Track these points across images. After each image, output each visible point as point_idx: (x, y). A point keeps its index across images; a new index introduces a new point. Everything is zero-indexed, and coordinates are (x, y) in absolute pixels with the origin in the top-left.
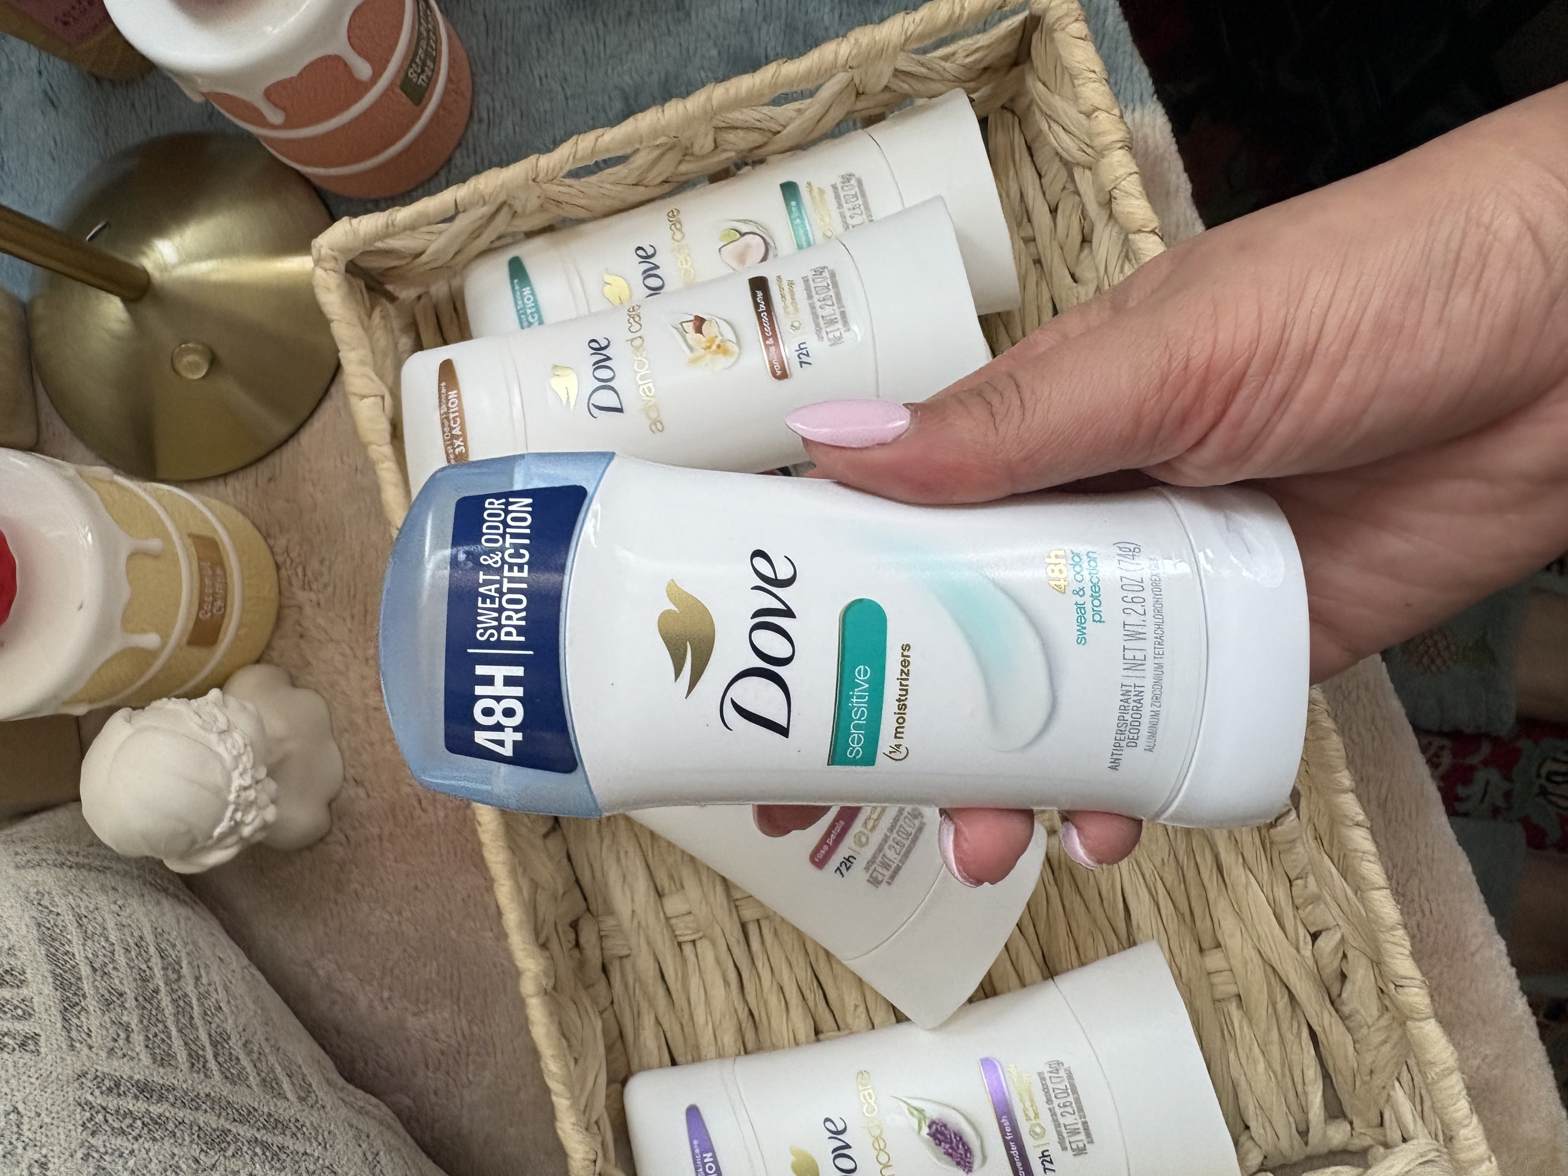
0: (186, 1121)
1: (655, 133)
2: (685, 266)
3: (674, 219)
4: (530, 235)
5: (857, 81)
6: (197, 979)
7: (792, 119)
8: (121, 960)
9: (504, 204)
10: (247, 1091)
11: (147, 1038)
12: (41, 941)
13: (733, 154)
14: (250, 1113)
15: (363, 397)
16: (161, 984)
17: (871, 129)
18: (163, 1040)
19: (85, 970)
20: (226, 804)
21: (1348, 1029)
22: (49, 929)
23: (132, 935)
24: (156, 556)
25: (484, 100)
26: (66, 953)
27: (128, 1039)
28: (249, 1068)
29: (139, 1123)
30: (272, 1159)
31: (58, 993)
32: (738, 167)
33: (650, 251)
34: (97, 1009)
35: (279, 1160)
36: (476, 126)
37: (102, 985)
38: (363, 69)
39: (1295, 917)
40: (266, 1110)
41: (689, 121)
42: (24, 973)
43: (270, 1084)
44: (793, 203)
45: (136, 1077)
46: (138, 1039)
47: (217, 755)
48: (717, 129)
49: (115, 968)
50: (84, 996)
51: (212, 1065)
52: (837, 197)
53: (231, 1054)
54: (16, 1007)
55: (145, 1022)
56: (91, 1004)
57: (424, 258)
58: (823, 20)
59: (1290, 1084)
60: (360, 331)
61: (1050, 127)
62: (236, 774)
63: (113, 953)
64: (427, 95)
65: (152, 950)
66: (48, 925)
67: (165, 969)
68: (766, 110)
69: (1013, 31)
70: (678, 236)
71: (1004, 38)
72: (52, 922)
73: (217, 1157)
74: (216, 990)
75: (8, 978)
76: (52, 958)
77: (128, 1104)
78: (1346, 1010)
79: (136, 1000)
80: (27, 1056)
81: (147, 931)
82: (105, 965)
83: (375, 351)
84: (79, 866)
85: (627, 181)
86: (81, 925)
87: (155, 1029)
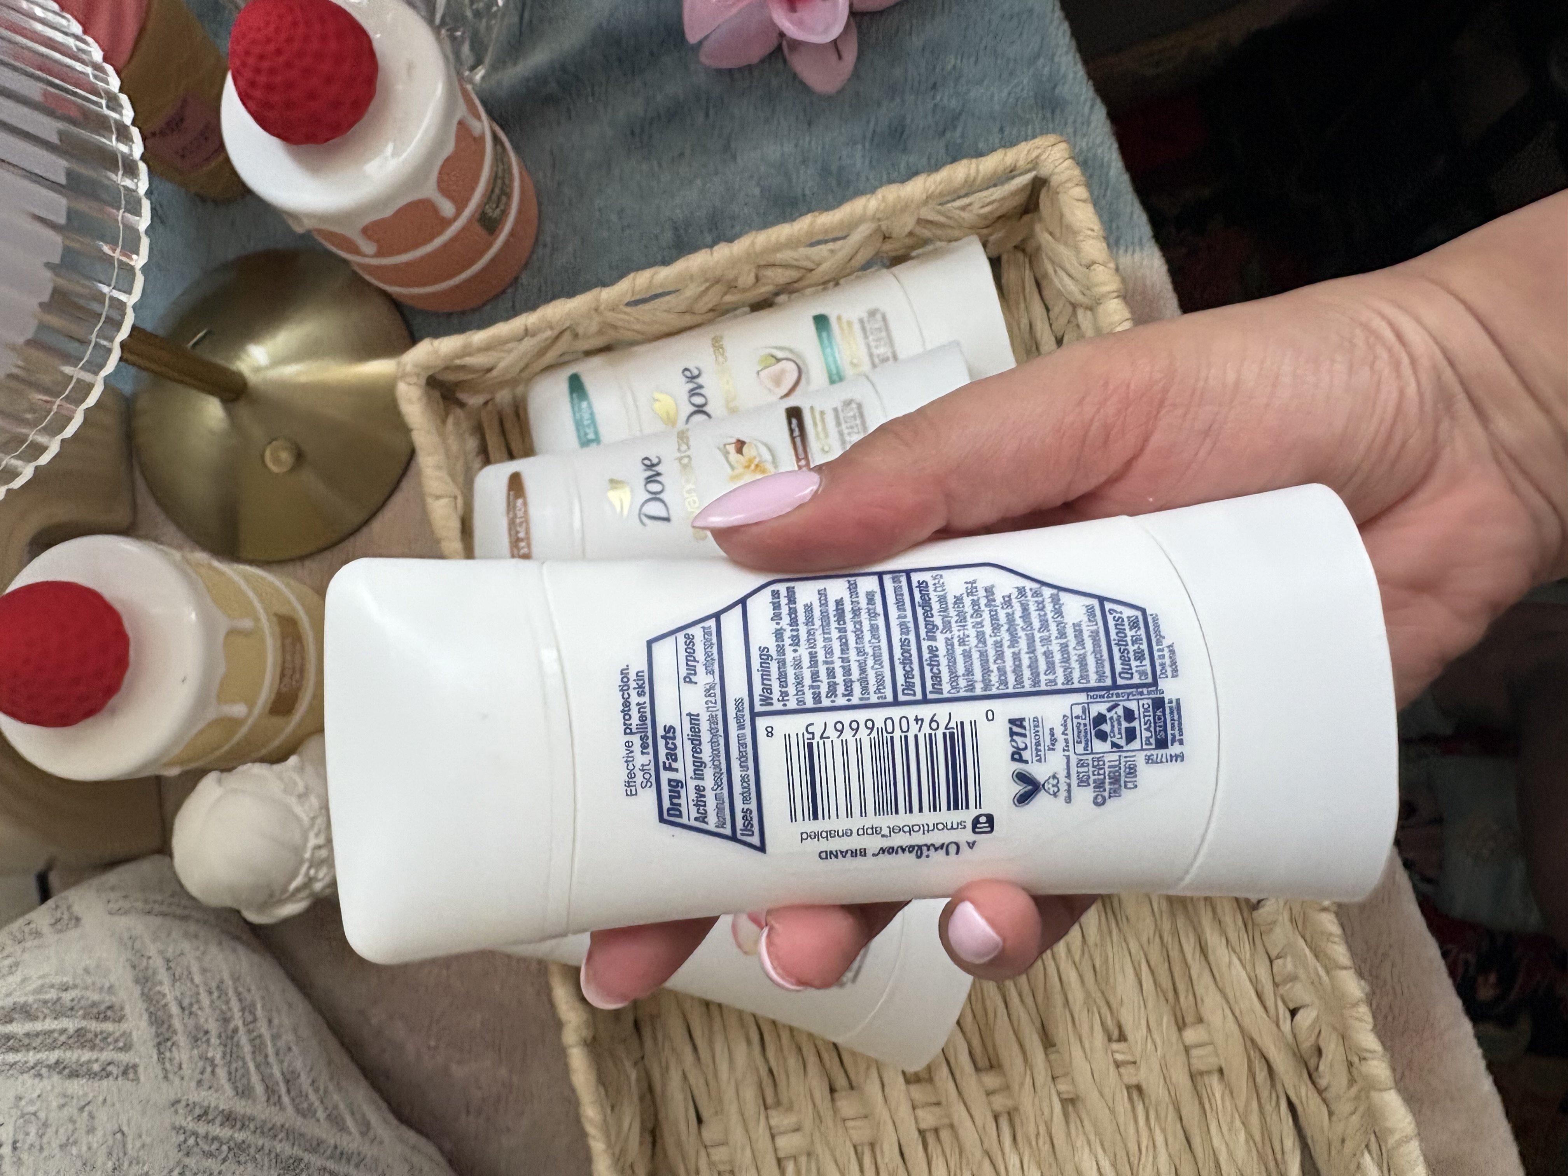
1: (703, 271)
2: (726, 387)
3: (717, 345)
4: (589, 354)
5: (884, 228)
6: (270, 1021)
7: (826, 259)
8: (205, 1000)
9: (568, 328)
10: (316, 1125)
11: (230, 1073)
12: (137, 981)
13: (770, 287)
14: (319, 1144)
15: (438, 497)
16: (240, 1023)
17: (896, 269)
18: (243, 1075)
19: (174, 1009)
20: (301, 862)
21: (1324, 1101)
22: (142, 971)
23: (213, 979)
24: (246, 634)
25: (549, 227)
26: (159, 993)
27: (213, 1072)
28: (317, 1104)
29: (225, 1148)
31: (153, 1029)
32: (777, 294)
33: (696, 372)
34: (186, 1044)
36: (540, 251)
37: (190, 1023)
38: (447, 208)
39: (1275, 994)
40: (333, 1142)
41: (734, 262)
42: (123, 1009)
43: (335, 1120)
44: (825, 335)
45: (221, 1107)
46: (222, 1073)
47: (298, 819)
48: (758, 267)
49: (200, 1008)
50: (175, 1032)
51: (286, 1099)
52: (864, 329)
53: (301, 1091)
54: (117, 1040)
55: (228, 1058)
56: (181, 1039)
57: (494, 373)
59: (1270, 1152)
60: (436, 437)
61: (1055, 271)
62: (312, 835)
63: (198, 993)
64: (500, 226)
65: (231, 993)
66: (141, 967)
67: (242, 1010)
68: (804, 251)
69: (1023, 187)
70: (721, 359)
71: (1017, 191)
72: (144, 964)
74: (286, 1032)
75: (109, 1013)
76: (147, 997)
77: (216, 1130)
78: (1323, 1083)
79: (220, 1038)
80: (129, 1085)
81: (226, 976)
82: (191, 1005)
83: (448, 456)
84: (164, 915)
85: (677, 310)
86: (169, 968)
87: (236, 1065)
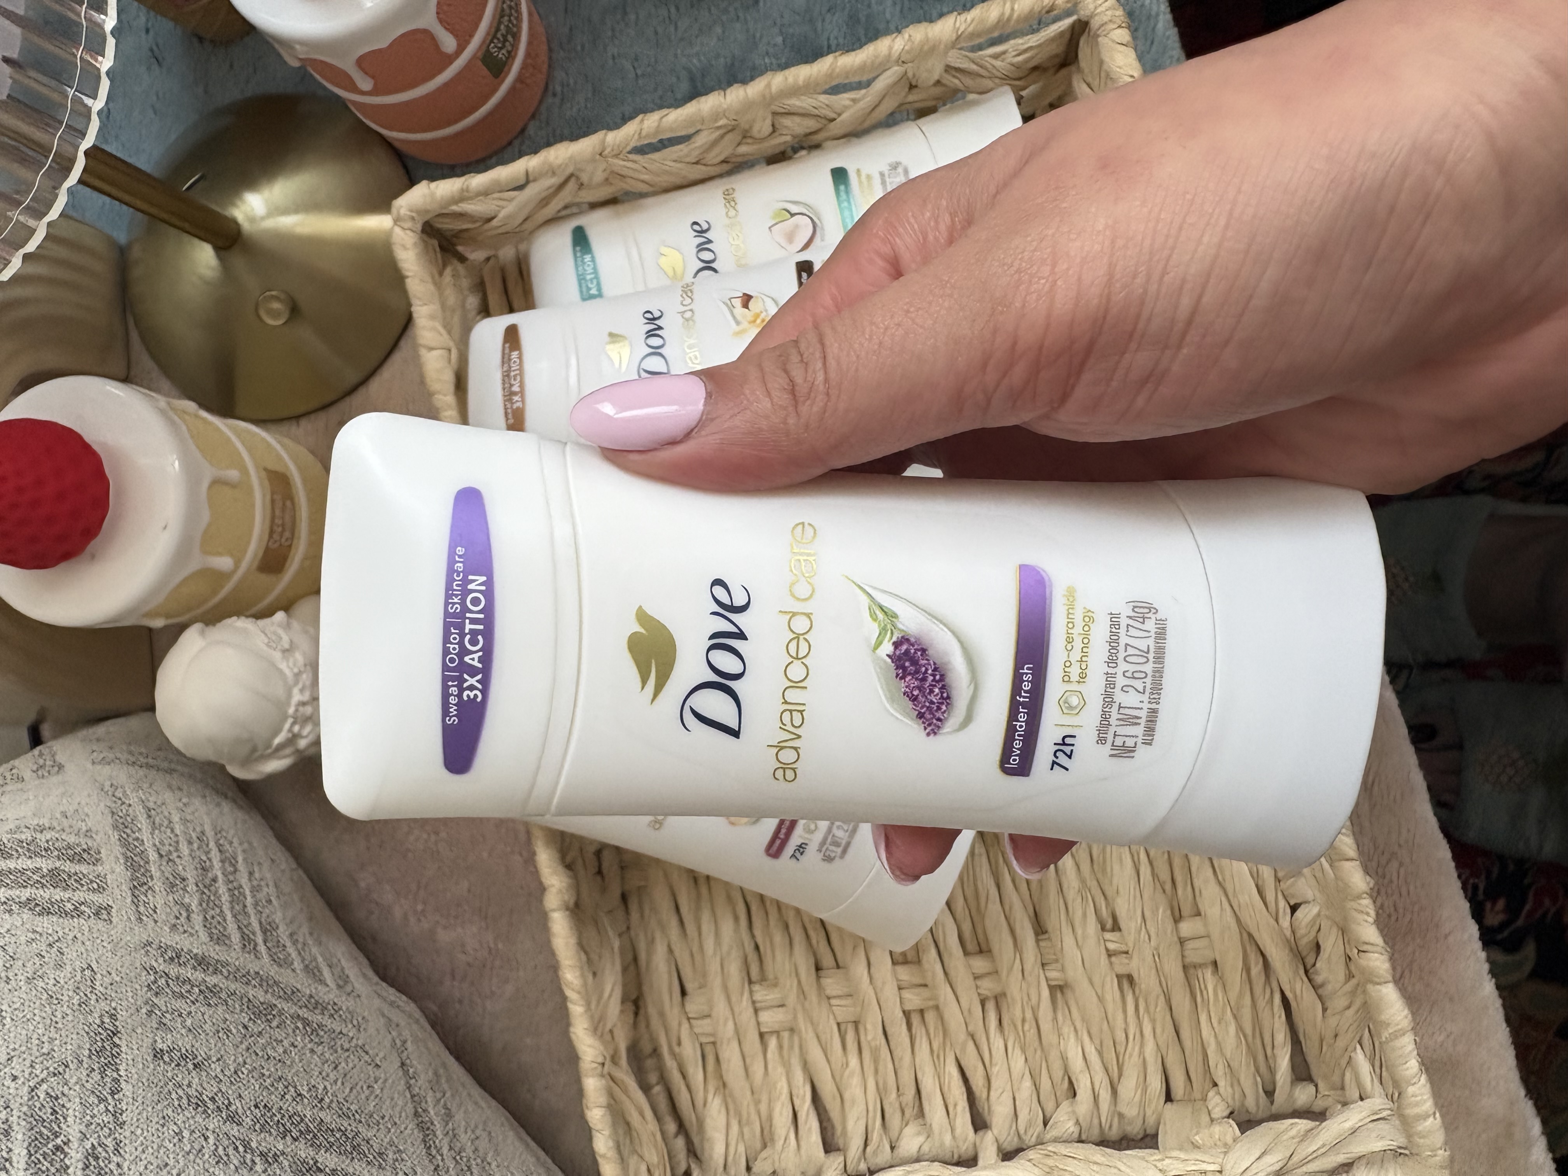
0: (237, 992)
1: (716, 115)
2: (736, 242)
3: (729, 198)
4: (594, 206)
5: (910, 74)
6: (251, 874)
7: (846, 108)
8: (185, 849)
9: (571, 175)
10: (292, 974)
11: (206, 919)
12: (115, 827)
13: (788, 138)
14: (293, 992)
15: (431, 349)
16: (219, 874)
17: (922, 121)
18: (219, 923)
19: (153, 856)
20: (285, 717)
21: (1319, 997)
22: (121, 817)
23: (194, 830)
24: (233, 486)
25: (559, 75)
26: (137, 839)
27: (188, 918)
28: (294, 955)
29: (196, 990)
30: (312, 1034)
31: (129, 874)
32: (795, 150)
33: (705, 227)
34: (162, 889)
35: (318, 1035)
36: (550, 100)
37: (168, 870)
38: (448, 43)
39: (1276, 889)
40: (308, 992)
41: (748, 105)
42: (100, 853)
43: (312, 971)
44: (842, 188)
45: (195, 951)
46: (197, 919)
47: (281, 671)
48: (775, 114)
49: (179, 857)
50: (151, 877)
51: (262, 948)
52: (884, 183)
53: (279, 941)
54: (92, 882)
55: (204, 905)
56: (158, 885)
57: (494, 223)
58: (884, 13)
59: (1260, 1046)
60: (431, 287)
62: (296, 691)
63: (177, 842)
64: (506, 69)
65: (212, 844)
66: (120, 814)
67: (222, 861)
68: (824, 98)
69: (1061, 34)
70: (732, 213)
71: (1053, 40)
72: (124, 811)
73: (263, 1026)
74: (267, 885)
75: (85, 856)
76: (124, 843)
77: (187, 972)
78: (1319, 979)
79: (197, 886)
80: (101, 924)
81: (208, 828)
82: (170, 852)
83: (443, 306)
84: (149, 766)
85: (688, 160)
86: (149, 817)
87: (212, 912)
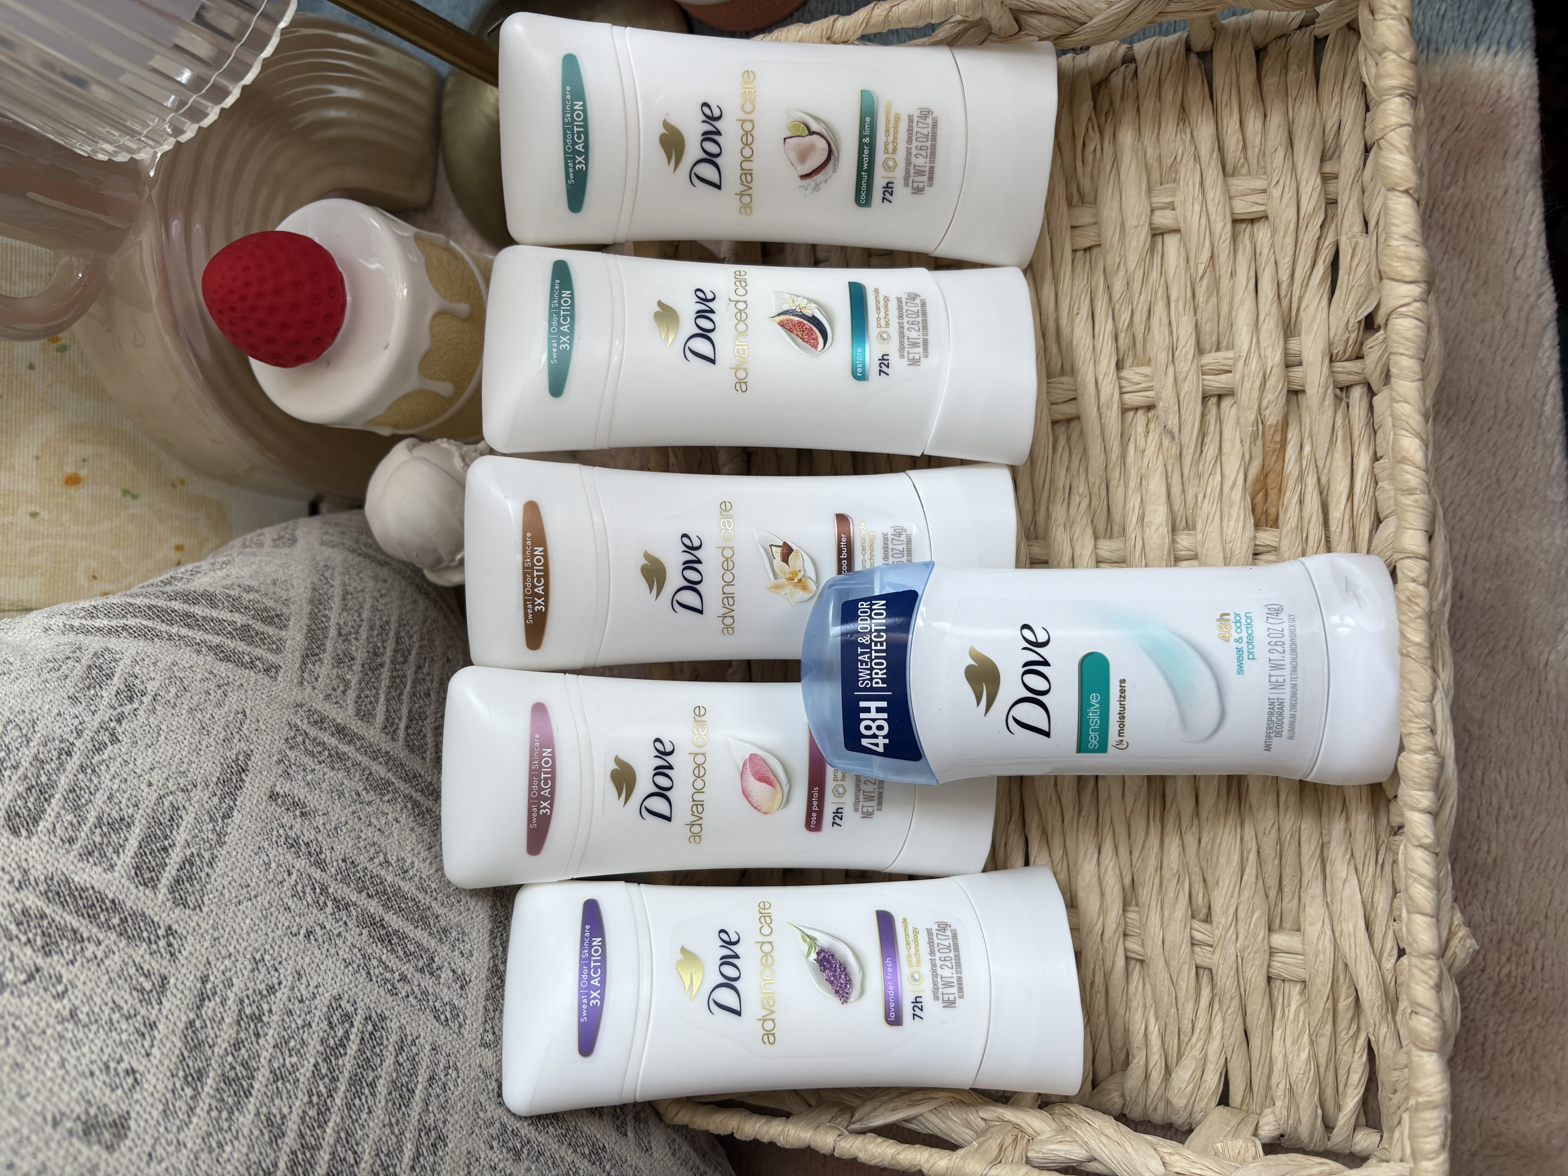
0: (362, 764)
6: (419, 667)
8: (364, 633)
10: (420, 761)
11: (359, 697)
12: (311, 602)
14: (415, 776)
16: (388, 661)
18: (371, 702)
19: (333, 632)
22: (320, 595)
23: (381, 618)
24: (461, 317)
26: (325, 616)
27: (344, 692)
29: (327, 753)
31: (307, 642)
34: (330, 663)
37: (341, 647)
40: (429, 779)
42: (289, 620)
45: (339, 721)
46: (352, 694)
49: (356, 639)
50: (324, 651)
51: (401, 732)
53: (421, 731)
54: (273, 643)
55: (363, 685)
56: (328, 658)
63: (360, 626)
65: (392, 635)
66: (321, 592)
67: (396, 651)
72: (325, 590)
73: (375, 798)
74: (432, 681)
75: (276, 620)
76: (313, 616)
77: (325, 737)
79: (363, 666)
80: (267, 679)
81: (394, 619)
82: (350, 633)
86: (344, 599)
87: (368, 692)
